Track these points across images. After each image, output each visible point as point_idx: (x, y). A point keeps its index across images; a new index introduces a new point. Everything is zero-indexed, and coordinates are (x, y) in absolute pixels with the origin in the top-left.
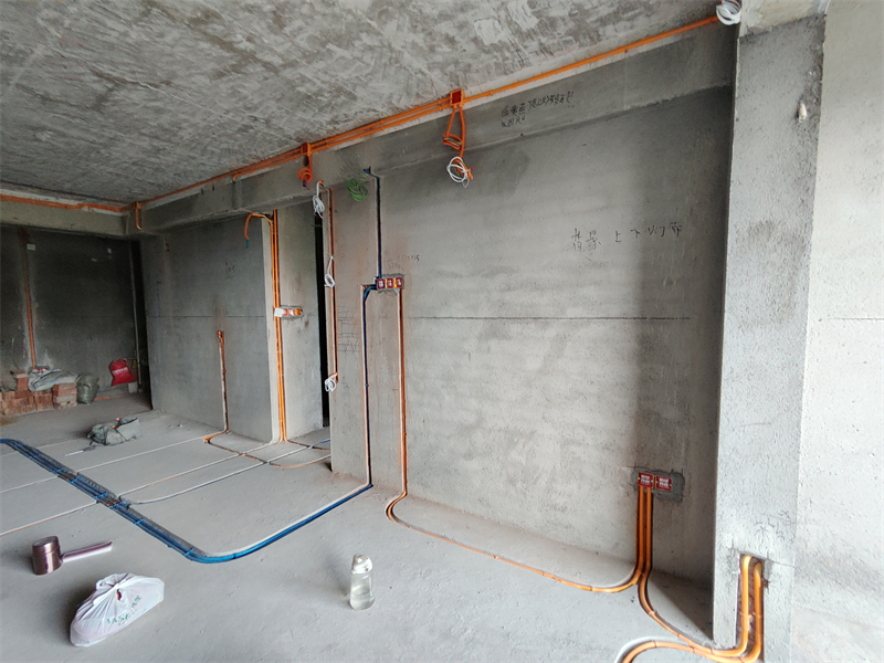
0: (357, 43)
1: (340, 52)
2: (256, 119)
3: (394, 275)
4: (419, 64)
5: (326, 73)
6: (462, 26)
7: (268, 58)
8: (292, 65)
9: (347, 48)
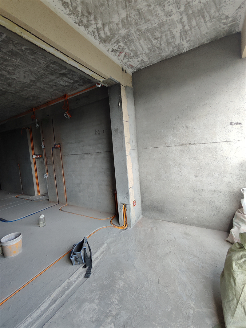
0: (32, 87)
1: (29, 89)
2: (15, 104)
3: (58, 144)
4: (50, 90)
5: (28, 93)
6: (55, 83)
7: (11, 92)
8: (18, 92)
9: (30, 88)
